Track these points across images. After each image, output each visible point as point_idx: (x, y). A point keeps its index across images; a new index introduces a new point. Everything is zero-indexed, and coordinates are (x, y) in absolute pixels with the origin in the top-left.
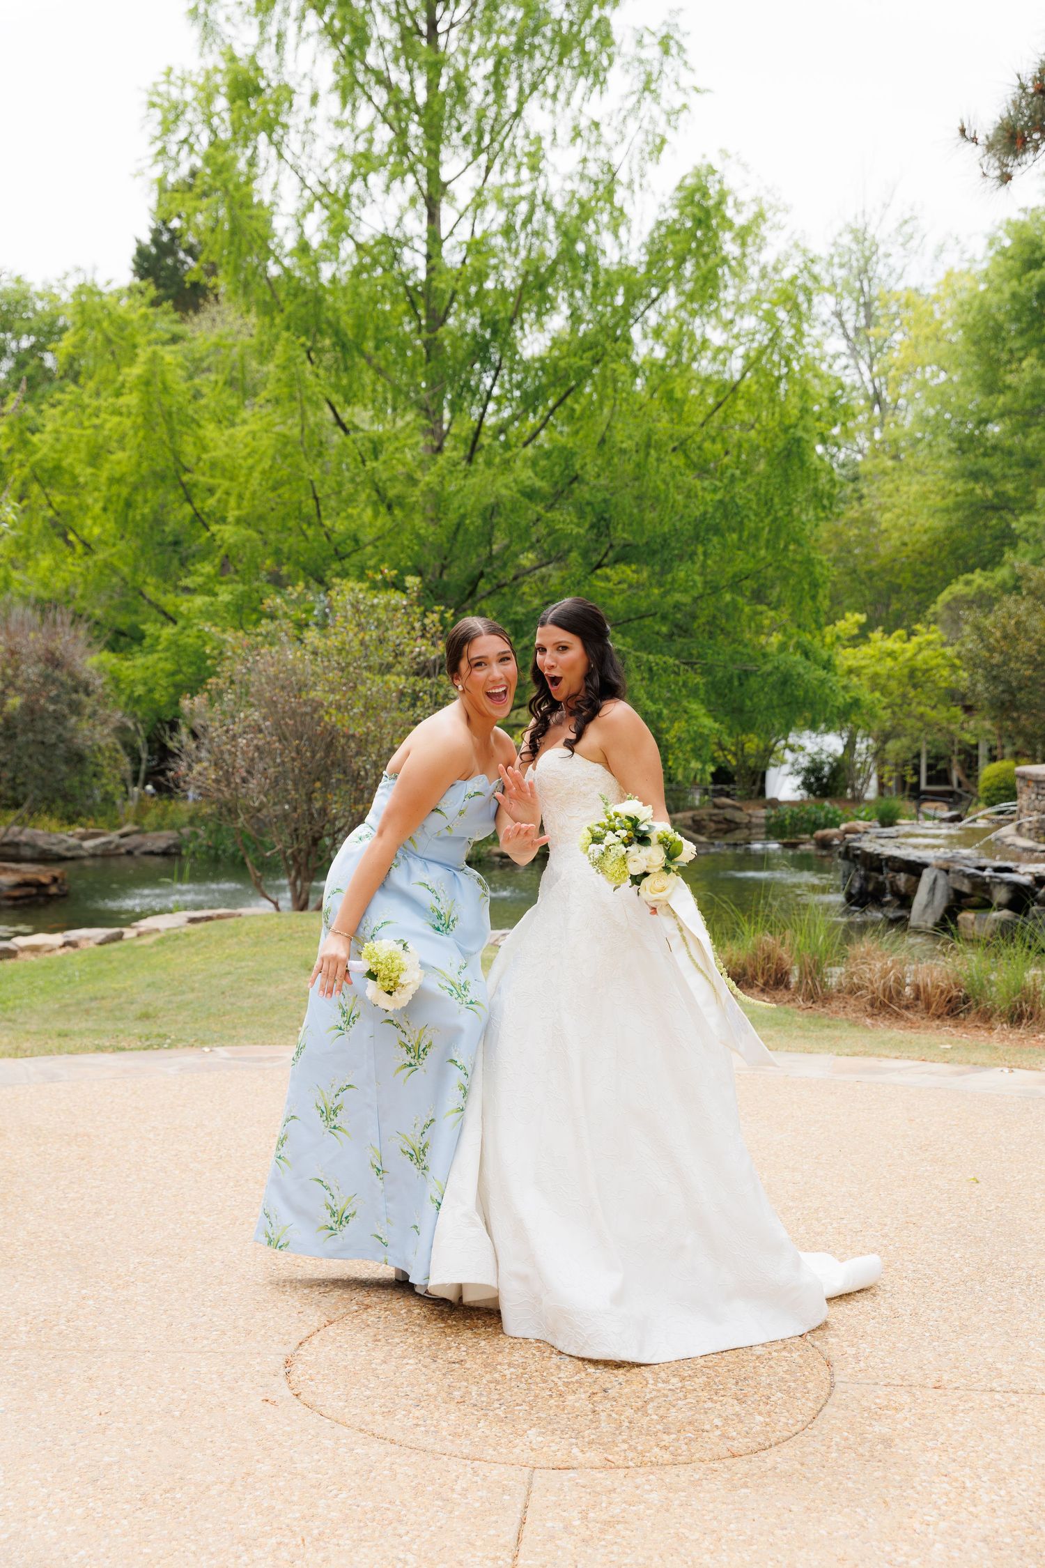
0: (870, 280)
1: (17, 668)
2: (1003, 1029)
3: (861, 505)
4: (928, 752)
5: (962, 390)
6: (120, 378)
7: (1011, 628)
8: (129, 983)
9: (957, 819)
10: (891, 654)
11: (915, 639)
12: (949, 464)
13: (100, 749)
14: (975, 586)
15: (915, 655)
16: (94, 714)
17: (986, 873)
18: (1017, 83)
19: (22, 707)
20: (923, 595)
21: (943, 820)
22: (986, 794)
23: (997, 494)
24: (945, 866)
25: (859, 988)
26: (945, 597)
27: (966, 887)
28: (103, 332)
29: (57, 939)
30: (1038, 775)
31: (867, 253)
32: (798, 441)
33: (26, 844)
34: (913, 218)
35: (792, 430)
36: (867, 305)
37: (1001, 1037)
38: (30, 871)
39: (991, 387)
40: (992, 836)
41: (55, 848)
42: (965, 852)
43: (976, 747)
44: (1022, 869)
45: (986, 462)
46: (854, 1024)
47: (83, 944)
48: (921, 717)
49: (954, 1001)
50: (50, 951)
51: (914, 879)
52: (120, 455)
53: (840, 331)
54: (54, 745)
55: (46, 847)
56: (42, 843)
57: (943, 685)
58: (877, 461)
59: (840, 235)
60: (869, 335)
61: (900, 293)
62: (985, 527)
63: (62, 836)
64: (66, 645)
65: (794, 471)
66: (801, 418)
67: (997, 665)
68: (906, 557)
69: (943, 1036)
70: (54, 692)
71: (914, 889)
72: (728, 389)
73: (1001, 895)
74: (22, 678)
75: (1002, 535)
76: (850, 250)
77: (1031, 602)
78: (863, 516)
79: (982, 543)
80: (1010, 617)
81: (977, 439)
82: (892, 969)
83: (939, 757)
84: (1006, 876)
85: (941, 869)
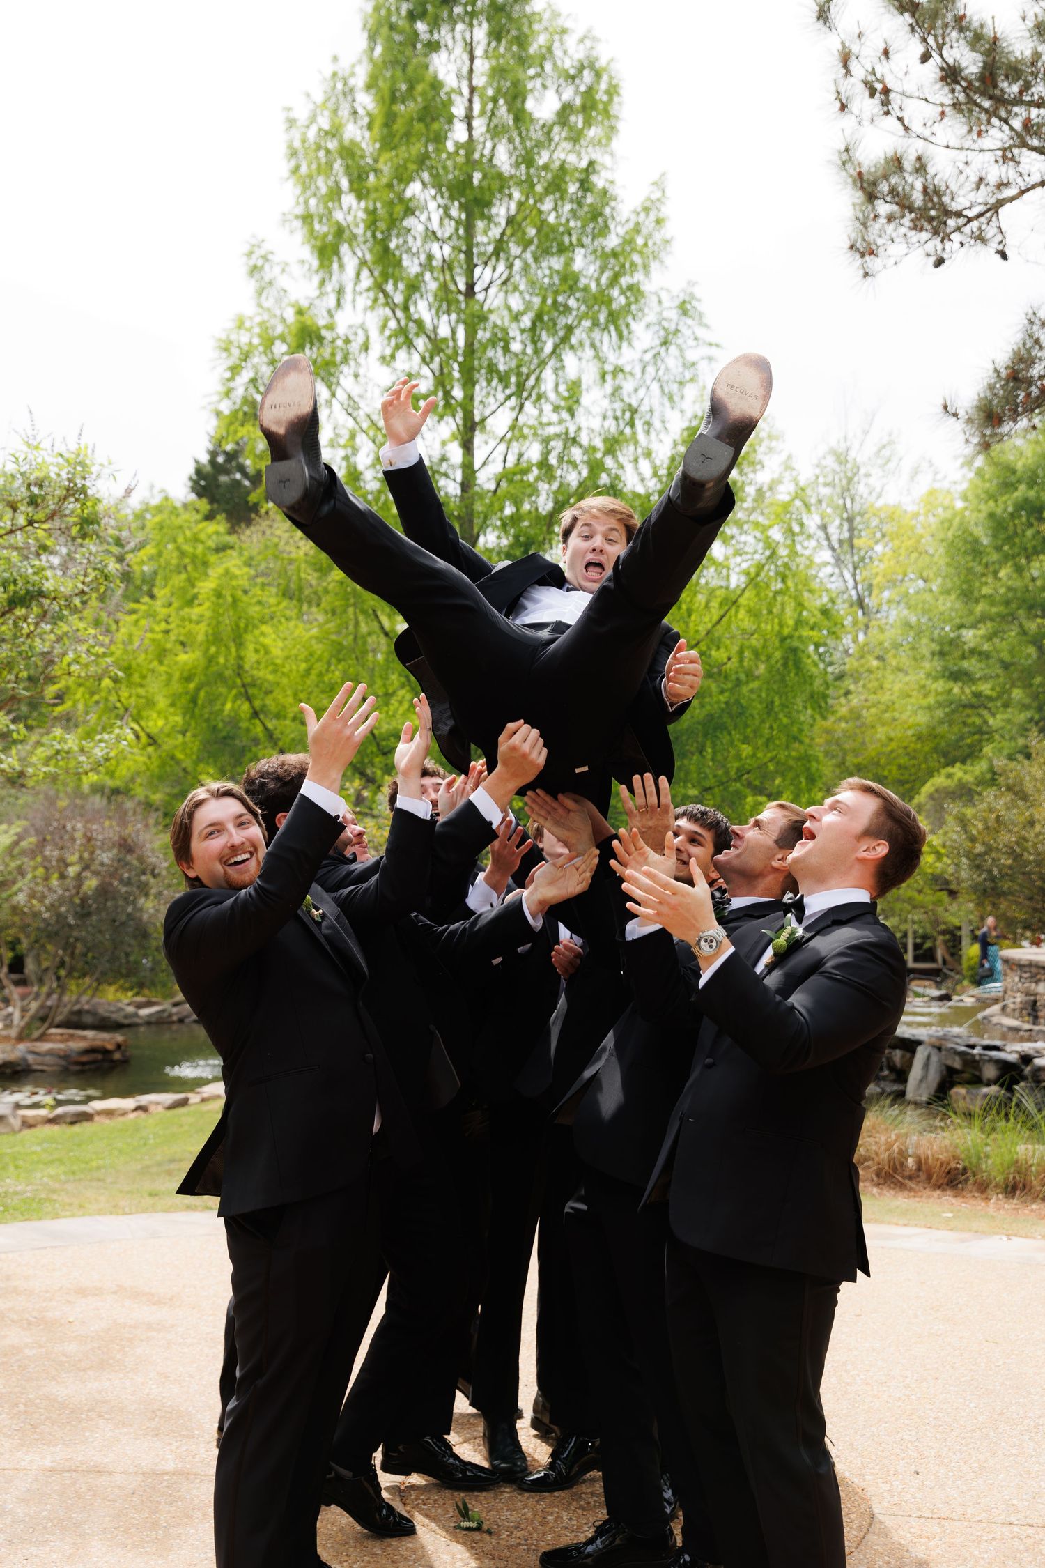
0: (852, 500)
1: (92, 853)
2: (998, 1199)
3: (849, 701)
4: (915, 932)
5: (941, 598)
6: (193, 591)
7: (992, 823)
9: (946, 998)
12: (927, 665)
14: (956, 779)
16: (160, 893)
17: (976, 1051)
18: (992, 368)
19: (97, 889)
20: (908, 786)
21: (933, 999)
22: (970, 973)
23: (974, 694)
24: (937, 1044)
25: (866, 1160)
26: (927, 788)
27: (957, 1064)
29: (129, 1103)
30: (1020, 960)
31: (849, 474)
32: (794, 650)
33: (88, 1012)
34: (891, 443)
35: (789, 641)
36: (850, 520)
37: (998, 1207)
38: (91, 1037)
39: (968, 595)
40: (980, 1016)
41: (115, 1016)
42: (956, 1030)
43: (959, 928)
44: (1008, 1048)
45: (965, 664)
47: (152, 1108)
48: (909, 900)
49: (953, 1173)
50: (122, 1114)
51: (908, 1055)
52: (186, 658)
53: (825, 543)
54: (123, 924)
55: (106, 1015)
56: (102, 1011)
57: (929, 871)
58: (863, 661)
59: (824, 458)
60: (852, 547)
61: (880, 510)
62: (964, 723)
63: (120, 1005)
64: (138, 832)
65: (792, 677)
66: (796, 629)
67: (979, 855)
68: (892, 751)
69: (944, 1205)
70: (126, 875)
71: (909, 1065)
72: (731, 602)
73: (990, 1072)
74: (97, 862)
75: (980, 732)
76: (834, 471)
77: (1009, 797)
78: (851, 711)
79: (962, 738)
80: (991, 811)
81: (955, 643)
82: (895, 1141)
83: (925, 937)
84: (994, 1054)
85: (934, 1046)
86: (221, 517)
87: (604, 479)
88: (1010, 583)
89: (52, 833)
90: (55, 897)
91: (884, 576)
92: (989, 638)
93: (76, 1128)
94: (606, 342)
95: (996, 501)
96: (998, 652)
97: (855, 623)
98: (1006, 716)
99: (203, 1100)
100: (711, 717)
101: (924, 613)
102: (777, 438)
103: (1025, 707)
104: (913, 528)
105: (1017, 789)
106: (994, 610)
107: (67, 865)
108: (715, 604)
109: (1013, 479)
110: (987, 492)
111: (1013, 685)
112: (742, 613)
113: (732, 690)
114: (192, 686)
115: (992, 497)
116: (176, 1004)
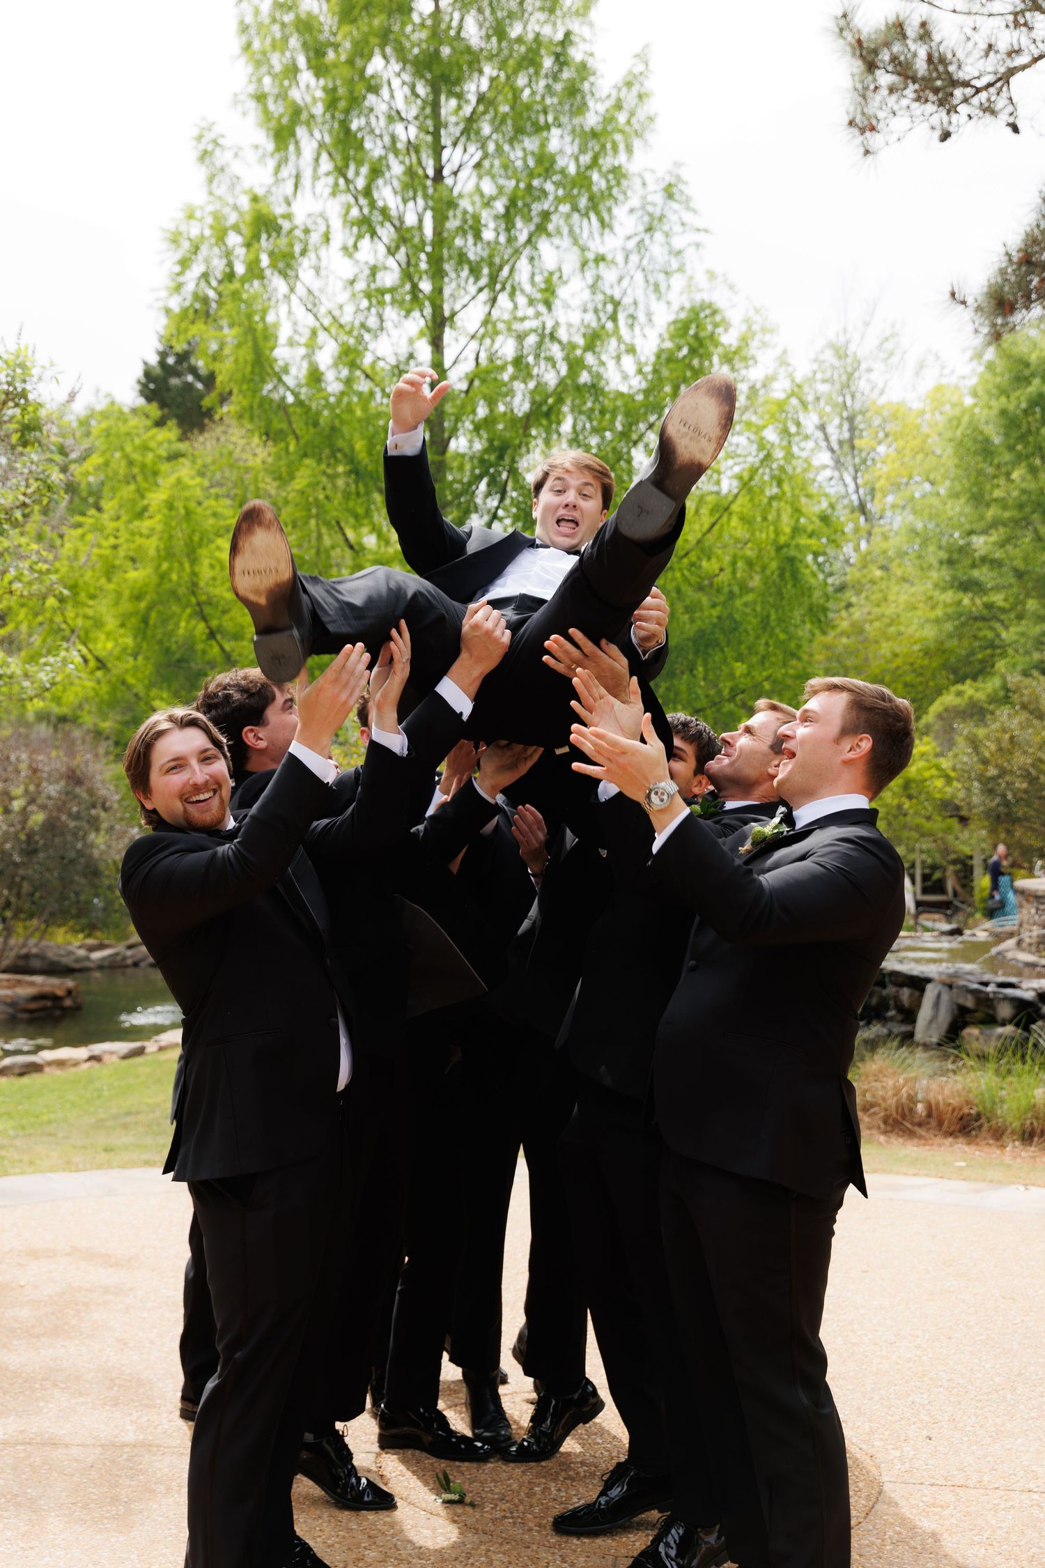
0: (853, 397)
1: (38, 786)
2: (1014, 1147)
3: (850, 615)
4: (924, 862)
5: (949, 503)
6: (143, 503)
7: (1005, 744)
9: (957, 932)
12: (934, 575)
14: (966, 696)
16: (112, 828)
17: (989, 989)
18: (1003, 252)
19: (43, 824)
21: (942, 933)
22: (982, 905)
23: (986, 605)
24: (948, 981)
25: (873, 1104)
26: (936, 708)
27: (969, 1003)
29: (81, 1053)
30: (1037, 891)
31: (849, 370)
32: (791, 560)
33: (36, 956)
34: (894, 335)
35: (785, 550)
36: (851, 420)
37: (1014, 1155)
38: (40, 982)
39: (978, 499)
41: (64, 960)
42: (968, 967)
43: (971, 858)
44: (1024, 985)
45: (976, 573)
47: (106, 1058)
48: (916, 828)
49: (966, 1119)
50: (73, 1065)
51: (917, 993)
52: (137, 575)
53: (824, 444)
54: (72, 861)
55: (56, 958)
56: (51, 955)
57: (938, 796)
58: (865, 571)
59: (822, 352)
60: (853, 447)
61: (883, 407)
62: (975, 637)
63: (71, 948)
64: (87, 763)
65: (789, 589)
66: (793, 538)
67: (993, 778)
68: (898, 668)
69: (956, 1153)
70: (75, 809)
71: (917, 1004)
72: (723, 509)
73: (1005, 1011)
74: (43, 795)
75: (992, 646)
76: (833, 367)
77: (1024, 716)
78: (853, 625)
79: (972, 653)
80: (1004, 730)
81: (964, 550)
82: (904, 1086)
83: (934, 867)
84: (1009, 991)
85: (944, 984)
86: (172, 423)
87: (584, 378)
88: (1024, 485)
91: (888, 479)
92: (1002, 545)
93: (25, 1080)
94: (588, 228)
95: (1008, 397)
96: (1011, 559)
97: (857, 530)
98: (1019, 629)
99: (161, 1049)
100: (701, 633)
101: (931, 517)
102: (771, 331)
103: (1039, 619)
104: (918, 427)
105: (1032, 707)
106: (1007, 514)
107: (12, 799)
108: (704, 511)
109: (1027, 372)
110: (998, 387)
111: (1028, 596)
112: (735, 521)
113: (724, 604)
114: (143, 605)
115: (1004, 392)
116: (130, 947)
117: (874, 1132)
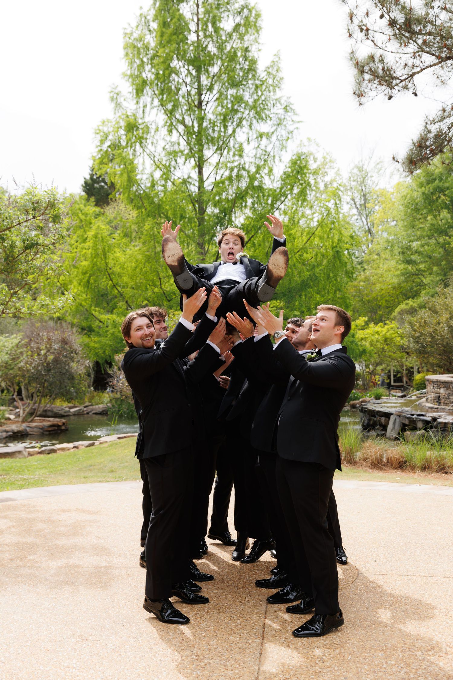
0: (365, 187)
1: (51, 345)
2: (419, 472)
3: (365, 273)
4: (394, 370)
5: (403, 229)
6: (86, 236)
7: (422, 324)
8: (102, 460)
9: (404, 396)
10: (377, 332)
11: (386, 327)
12: (397, 258)
13: (80, 374)
14: (410, 305)
15: (387, 333)
16: (79, 361)
17: (414, 417)
18: (412, 142)
19: (53, 359)
20: (390, 309)
22: (416, 386)
23: (417, 270)
24: (399, 414)
25: (367, 459)
26: (398, 310)
27: (407, 422)
28: (79, 218)
29: (71, 445)
30: (433, 379)
31: (364, 176)
32: (338, 252)
33: (49, 411)
34: (381, 162)
35: (336, 248)
36: (365, 196)
37: (419, 475)
38: (52, 421)
39: (413, 227)
41: (60, 412)
42: (407, 409)
43: (412, 368)
44: (428, 415)
45: (413, 257)
46: (366, 471)
47: (80, 447)
48: (390, 357)
49: (401, 463)
50: (68, 450)
51: (387, 419)
52: (85, 263)
53: (354, 206)
54: (64, 374)
55: (57, 412)
56: (55, 410)
57: (398, 344)
58: (371, 256)
60: (365, 207)
61: (377, 191)
62: (413, 282)
63: (63, 408)
64: (69, 336)
65: (338, 264)
66: (339, 244)
67: (418, 337)
68: (383, 294)
69: (398, 475)
70: (65, 354)
71: (387, 423)
72: (312, 234)
73: (420, 425)
74: (53, 349)
75: (420, 286)
76: (357, 175)
77: (430, 312)
78: (365, 278)
79: (412, 288)
80: (422, 318)
81: (408, 248)
82: (378, 451)
83: (398, 372)
84: (421, 417)
85: (397, 415)
87: (256, 183)
88: (432, 222)
89: (34, 337)
90: (36, 363)
91: (379, 219)
92: (423, 246)
93: (50, 455)
95: (425, 187)
96: (426, 251)
97: (367, 240)
98: (431, 278)
99: (101, 443)
100: (303, 282)
101: (395, 236)
103: (438, 274)
104: (391, 199)
105: (433, 309)
106: (425, 233)
107: (41, 350)
108: (305, 234)
109: (433, 178)
110: (420, 185)
111: (434, 265)
112: (317, 239)
113: (312, 270)
114: (87, 276)
116: (85, 407)
117: (367, 468)
